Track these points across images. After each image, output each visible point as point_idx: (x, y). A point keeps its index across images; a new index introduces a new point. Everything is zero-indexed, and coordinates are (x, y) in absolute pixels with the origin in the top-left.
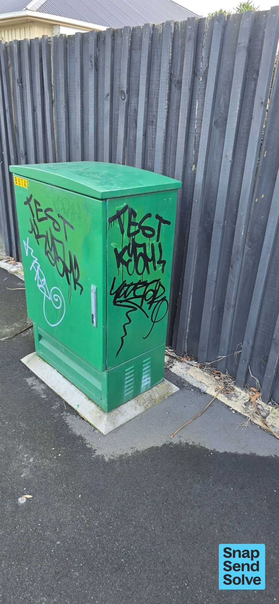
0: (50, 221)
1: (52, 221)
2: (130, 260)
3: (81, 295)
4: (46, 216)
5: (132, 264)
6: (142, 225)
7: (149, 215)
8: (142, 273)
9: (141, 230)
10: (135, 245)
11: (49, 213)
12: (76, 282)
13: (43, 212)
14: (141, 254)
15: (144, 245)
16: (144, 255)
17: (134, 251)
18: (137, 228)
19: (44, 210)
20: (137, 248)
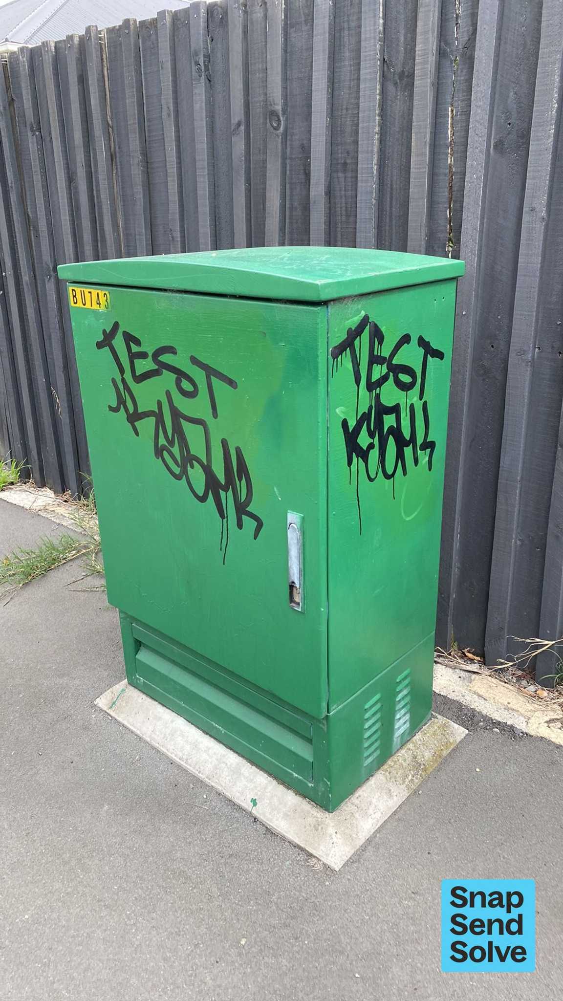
0: (168, 378)
1: (173, 376)
2: (371, 446)
3: (255, 538)
4: (156, 367)
5: (374, 454)
6: (394, 362)
7: (406, 339)
8: (393, 475)
9: (391, 374)
10: (382, 410)
11: (165, 358)
12: (241, 509)
13: (150, 358)
14: (391, 430)
15: (395, 410)
16: (396, 432)
17: (380, 423)
18: (385, 370)
19: (150, 355)
20: (384, 416)
